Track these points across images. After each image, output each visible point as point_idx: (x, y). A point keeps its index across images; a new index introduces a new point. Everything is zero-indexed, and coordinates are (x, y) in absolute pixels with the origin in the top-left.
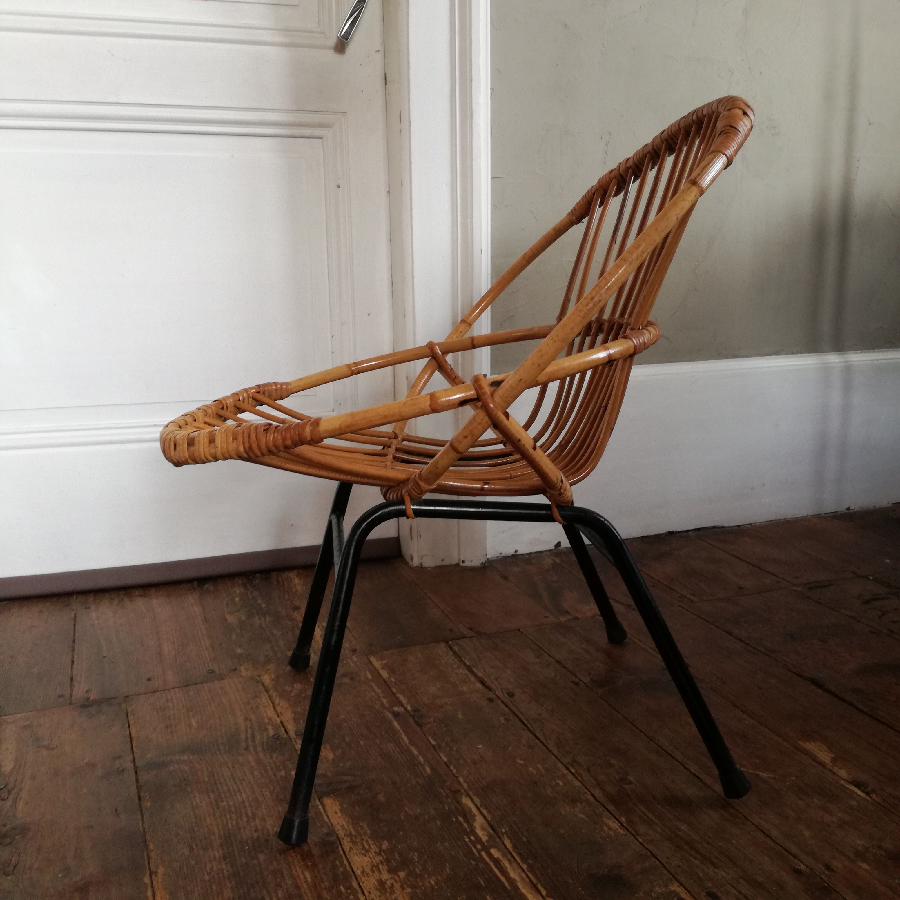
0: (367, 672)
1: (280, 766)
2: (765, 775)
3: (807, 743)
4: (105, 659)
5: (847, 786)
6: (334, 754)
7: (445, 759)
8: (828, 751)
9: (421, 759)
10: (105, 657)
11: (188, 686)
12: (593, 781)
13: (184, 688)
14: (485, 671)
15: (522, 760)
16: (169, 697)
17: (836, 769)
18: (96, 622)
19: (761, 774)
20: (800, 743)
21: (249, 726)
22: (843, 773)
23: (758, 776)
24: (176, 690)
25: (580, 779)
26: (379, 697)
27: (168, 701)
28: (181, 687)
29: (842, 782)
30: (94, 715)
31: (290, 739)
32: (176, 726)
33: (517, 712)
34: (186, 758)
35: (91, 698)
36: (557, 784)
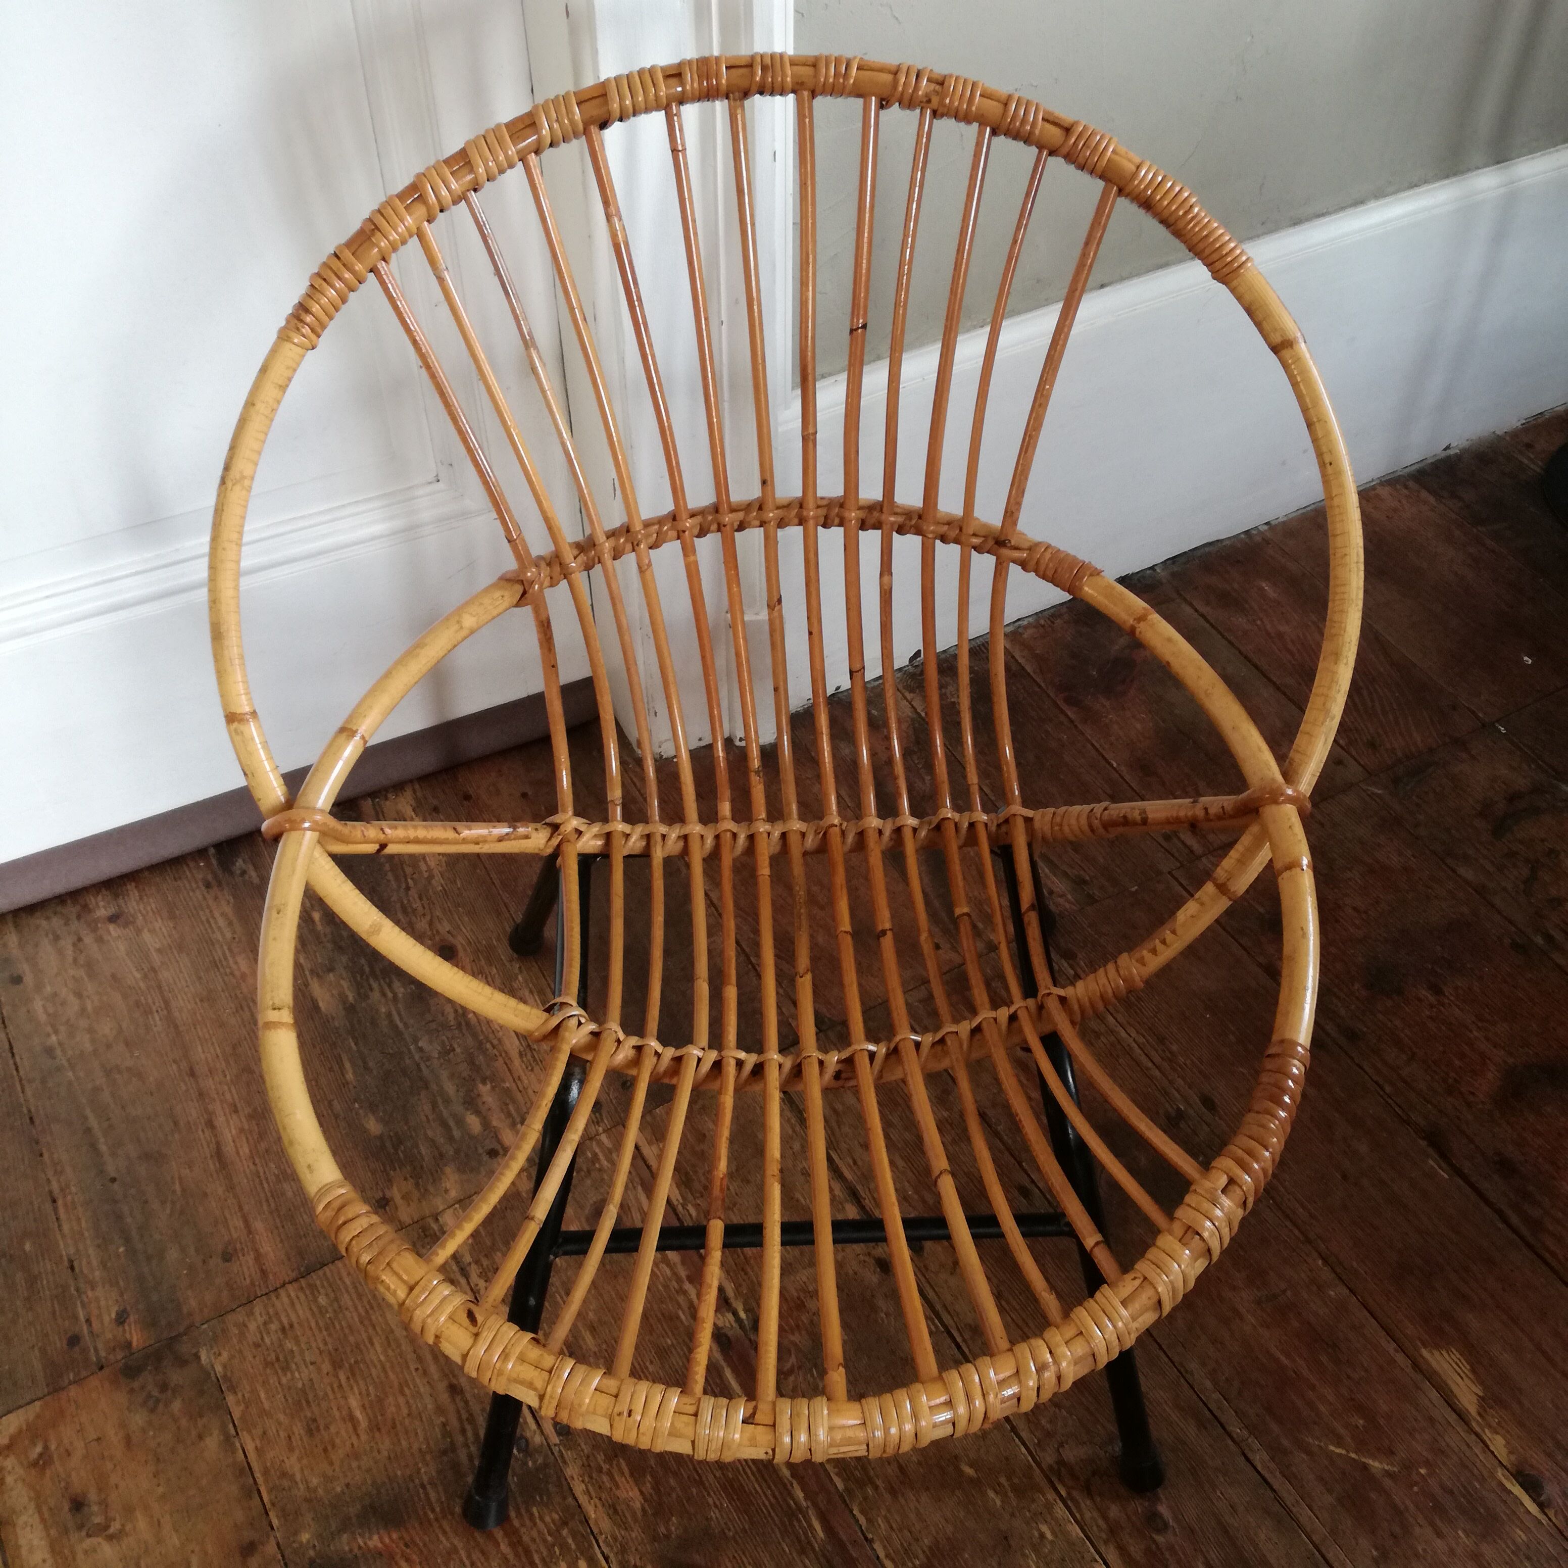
0: (639, 1188)
1: (553, 1545)
2: (1377, 1464)
3: (1436, 1353)
4: (116, 1186)
5: (1508, 1485)
6: (642, 1492)
7: (840, 1485)
8: (1472, 1376)
9: (800, 1494)
10: (113, 1180)
11: (309, 1271)
12: (1101, 1522)
13: (303, 1281)
14: (855, 1163)
15: (971, 1467)
16: (285, 1321)
17: (1487, 1434)
18: (54, 1038)
19: (1371, 1462)
20: (1425, 1353)
21: (465, 1416)
22: (1498, 1444)
23: (1365, 1467)
24: (289, 1287)
25: (1078, 1515)
26: (679, 1280)
27: (283, 1329)
28: (296, 1280)
29: (1500, 1473)
30: (158, 1401)
31: (548, 1445)
32: (327, 1427)
33: (938, 1307)
34: (374, 1542)
35: (135, 1343)
36: (1042, 1536)
